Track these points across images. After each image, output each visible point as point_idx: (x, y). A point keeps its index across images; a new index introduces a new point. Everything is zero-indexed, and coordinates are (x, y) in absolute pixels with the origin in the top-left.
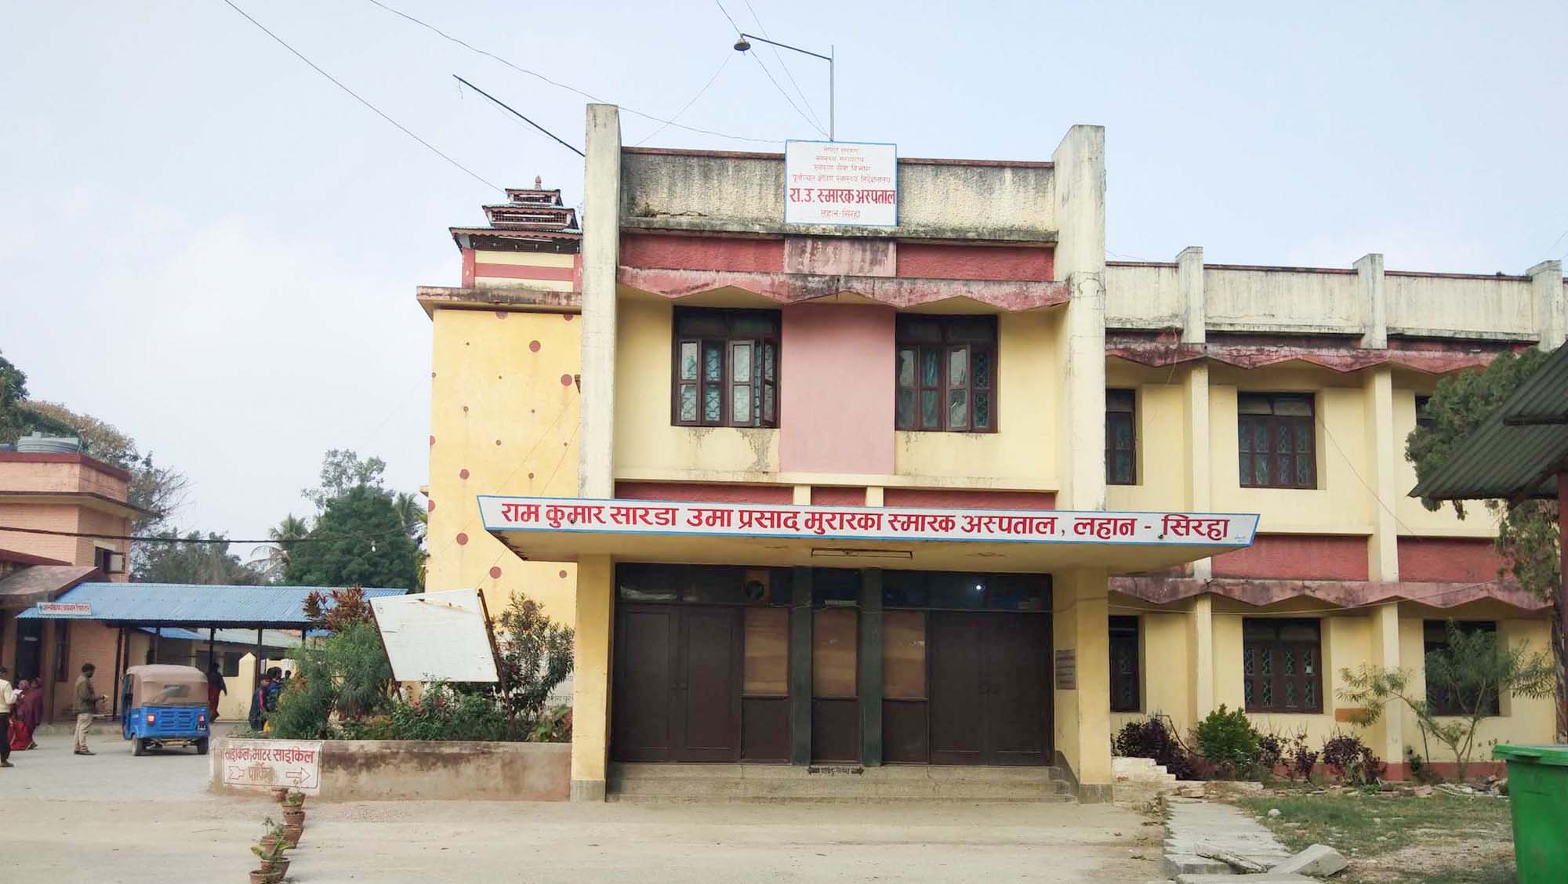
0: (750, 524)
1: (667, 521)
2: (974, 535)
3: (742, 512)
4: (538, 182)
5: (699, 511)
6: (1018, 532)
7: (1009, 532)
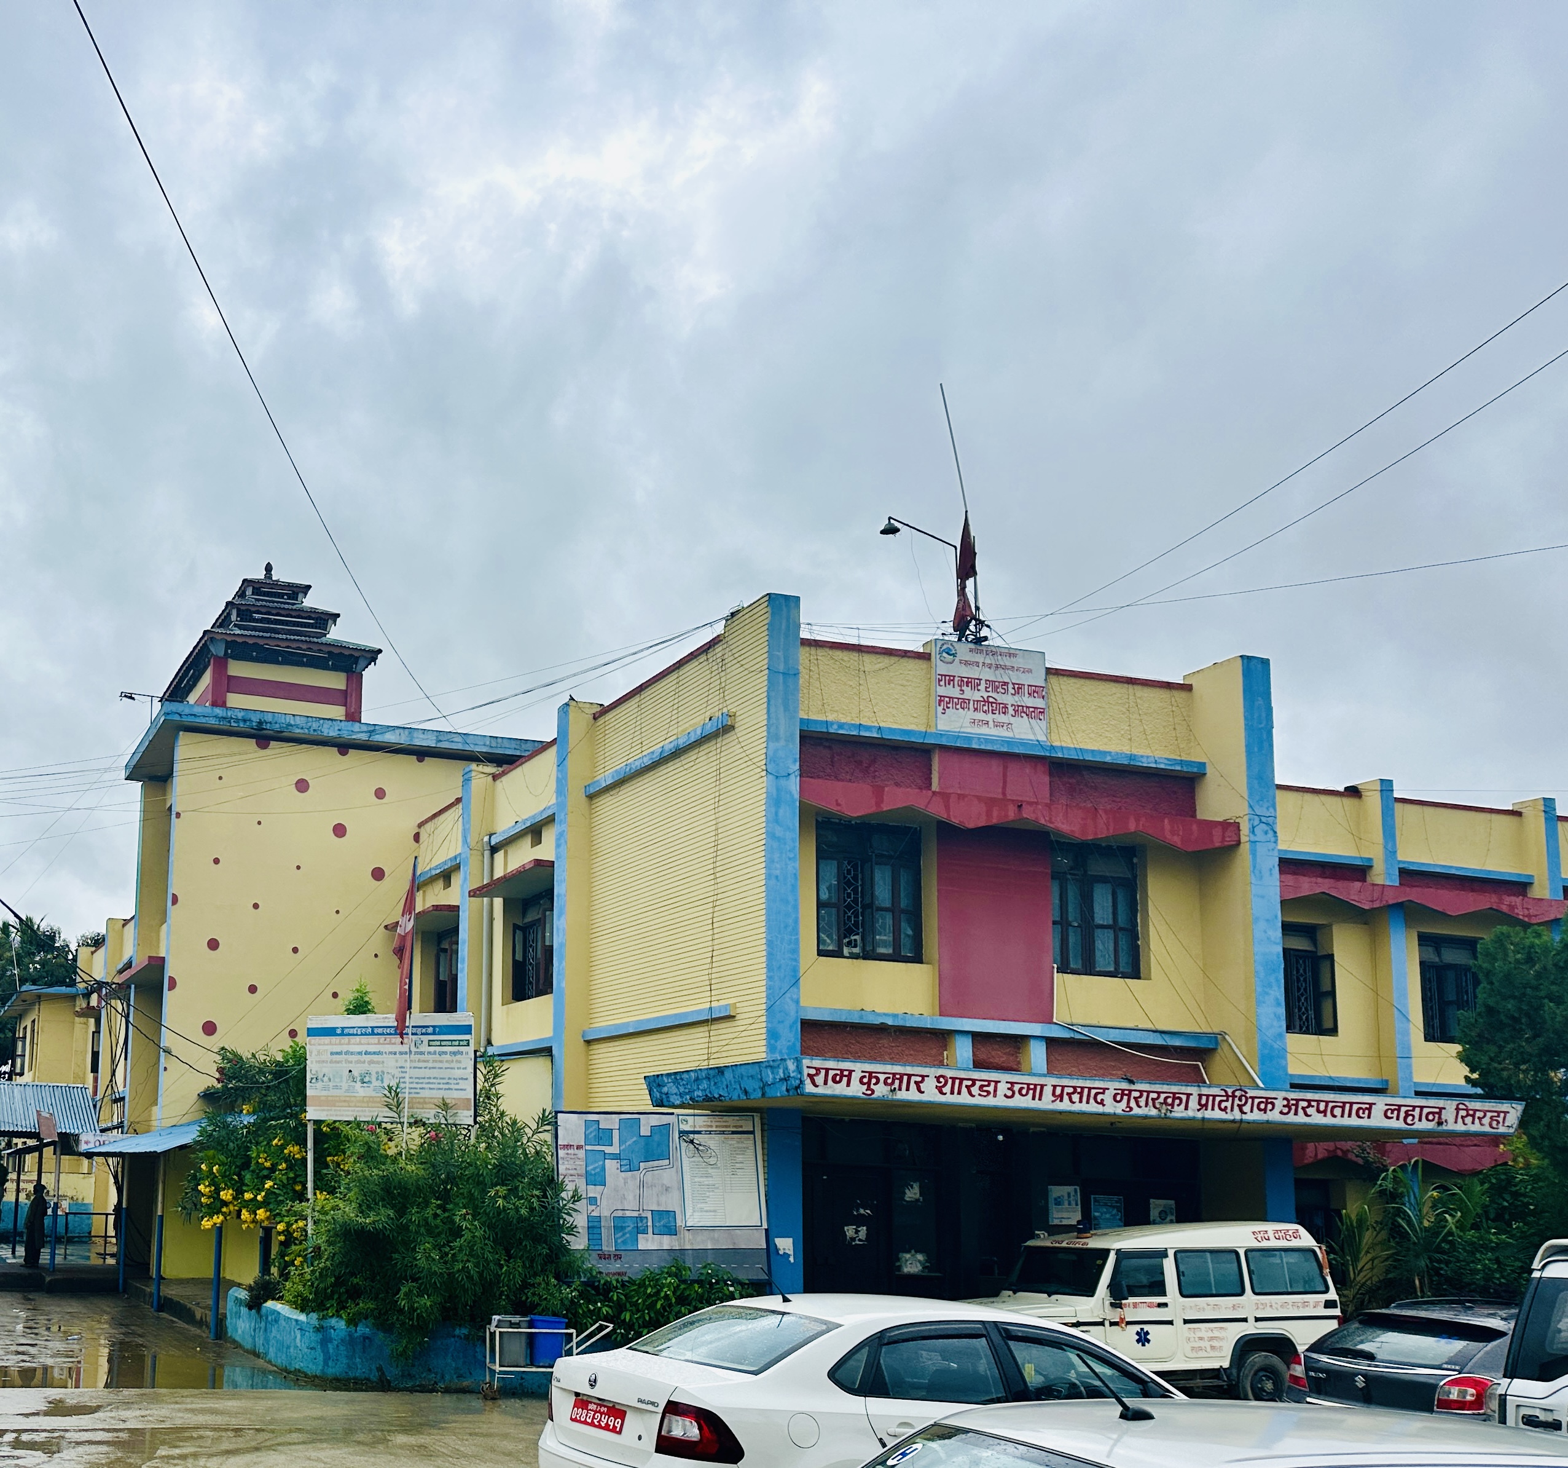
0: (1061, 1097)
1: (988, 1093)
2: (1291, 1118)
3: (1055, 1087)
4: (269, 568)
5: (1012, 1084)
6: (1334, 1116)
7: (1325, 1116)
